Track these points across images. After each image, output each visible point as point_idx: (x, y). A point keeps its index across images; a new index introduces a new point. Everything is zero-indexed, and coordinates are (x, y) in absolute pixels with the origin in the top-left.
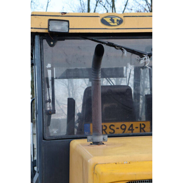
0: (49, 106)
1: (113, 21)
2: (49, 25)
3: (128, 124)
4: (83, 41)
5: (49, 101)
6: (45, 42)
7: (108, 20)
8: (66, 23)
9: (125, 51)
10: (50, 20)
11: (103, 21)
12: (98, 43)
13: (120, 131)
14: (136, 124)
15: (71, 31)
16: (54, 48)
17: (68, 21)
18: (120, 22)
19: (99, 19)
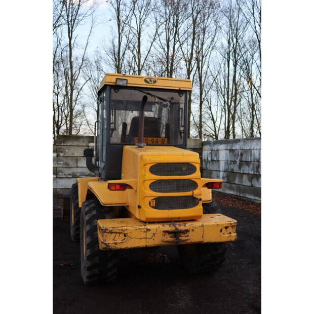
0: (112, 126)
1: (151, 81)
2: (116, 81)
4: (133, 91)
5: (113, 123)
6: (112, 90)
7: (148, 80)
8: (126, 81)
9: (157, 99)
10: (117, 79)
11: (146, 81)
12: (145, 94)
13: (150, 143)
14: (159, 139)
15: (128, 85)
16: (117, 94)
18: (155, 82)
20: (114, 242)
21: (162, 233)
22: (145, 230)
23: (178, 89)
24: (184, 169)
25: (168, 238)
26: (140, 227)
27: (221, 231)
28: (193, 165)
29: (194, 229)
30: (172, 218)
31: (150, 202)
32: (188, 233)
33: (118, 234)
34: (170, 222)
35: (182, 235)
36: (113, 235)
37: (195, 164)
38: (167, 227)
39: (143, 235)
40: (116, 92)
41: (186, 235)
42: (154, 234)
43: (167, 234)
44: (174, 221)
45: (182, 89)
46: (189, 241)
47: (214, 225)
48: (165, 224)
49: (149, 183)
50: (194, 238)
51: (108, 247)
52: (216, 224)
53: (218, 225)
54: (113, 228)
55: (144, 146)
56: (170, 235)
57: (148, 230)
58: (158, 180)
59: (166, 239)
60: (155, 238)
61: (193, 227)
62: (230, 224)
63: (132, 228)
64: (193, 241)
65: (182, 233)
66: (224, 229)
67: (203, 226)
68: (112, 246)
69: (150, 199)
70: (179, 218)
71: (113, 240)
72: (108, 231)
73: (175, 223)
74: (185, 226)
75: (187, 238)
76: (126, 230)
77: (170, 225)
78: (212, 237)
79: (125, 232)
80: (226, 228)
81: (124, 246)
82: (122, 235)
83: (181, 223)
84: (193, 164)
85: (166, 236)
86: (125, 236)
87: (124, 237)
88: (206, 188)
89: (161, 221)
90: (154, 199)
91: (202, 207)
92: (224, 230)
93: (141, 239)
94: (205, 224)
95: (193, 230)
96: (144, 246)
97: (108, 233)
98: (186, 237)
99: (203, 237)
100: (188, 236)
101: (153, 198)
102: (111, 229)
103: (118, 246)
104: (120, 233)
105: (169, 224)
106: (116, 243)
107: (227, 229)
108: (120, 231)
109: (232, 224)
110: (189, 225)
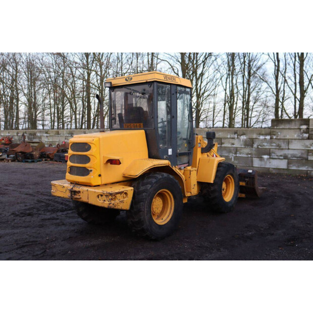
17: (111, 82)
18: (131, 79)
19: (125, 79)
27: (98, 197)
32: (80, 194)
37: (90, 144)
40: (112, 91)
42: (66, 190)
46: (81, 200)
49: (69, 156)
58: (73, 155)
60: (66, 193)
61: (83, 190)
65: (77, 193)
90: (69, 167)
98: (78, 196)
99: (88, 199)
100: (80, 196)
107: (102, 197)
110: (81, 188)
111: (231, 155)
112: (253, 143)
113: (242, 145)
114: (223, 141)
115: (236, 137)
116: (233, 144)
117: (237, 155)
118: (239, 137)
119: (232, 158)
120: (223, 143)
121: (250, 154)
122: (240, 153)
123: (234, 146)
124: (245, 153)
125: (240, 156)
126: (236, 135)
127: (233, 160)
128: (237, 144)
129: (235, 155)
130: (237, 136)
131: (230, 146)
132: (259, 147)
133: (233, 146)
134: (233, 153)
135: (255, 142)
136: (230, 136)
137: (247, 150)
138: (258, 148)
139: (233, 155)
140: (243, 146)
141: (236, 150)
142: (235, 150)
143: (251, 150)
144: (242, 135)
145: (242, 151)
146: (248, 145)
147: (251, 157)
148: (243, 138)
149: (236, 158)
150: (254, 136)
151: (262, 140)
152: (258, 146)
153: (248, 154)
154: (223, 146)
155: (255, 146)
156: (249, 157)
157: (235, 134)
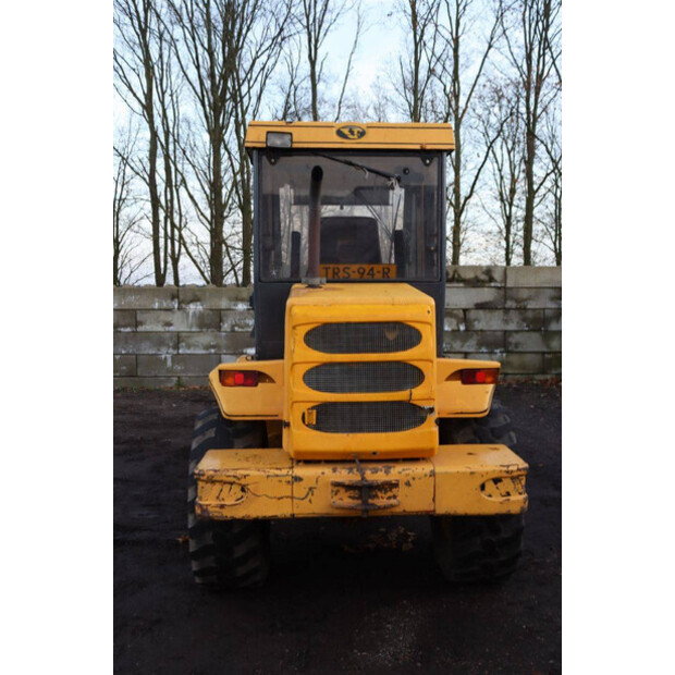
1: (352, 132)
2: (267, 139)
3: (367, 267)
4: (313, 158)
7: (346, 131)
8: (288, 137)
10: (268, 132)
11: (340, 133)
13: (356, 276)
14: (377, 268)
15: (295, 146)
16: (276, 167)
17: (291, 134)
18: (362, 134)
19: (334, 130)
20: (218, 502)
21: (330, 488)
22: (290, 479)
23: (418, 147)
24: (391, 336)
25: (346, 500)
26: (278, 472)
27: (483, 487)
28: (414, 328)
29: (411, 482)
30: (358, 454)
31: (304, 414)
32: (394, 490)
33: (228, 487)
34: (352, 461)
35: (379, 494)
36: (217, 487)
37: (418, 326)
38: (344, 475)
39: (286, 490)
40: (271, 163)
41: (389, 494)
42: (310, 489)
43: (342, 490)
44: (362, 461)
45: (428, 147)
46: (398, 510)
47: (464, 473)
48: (339, 467)
49: (301, 370)
50: (411, 501)
51: (206, 514)
52: (469, 470)
53: (472, 473)
54: (215, 471)
55: (321, 282)
56: (351, 493)
57: (298, 479)
58: (325, 364)
59: (339, 503)
60: (313, 499)
61: (407, 475)
62: (507, 472)
63: (258, 473)
64: (408, 509)
65: (380, 490)
66: (492, 483)
67: (433, 474)
68: (214, 512)
69: (304, 407)
70: (374, 453)
71: (218, 498)
72: (205, 478)
73: (363, 466)
74: (387, 472)
75: (393, 501)
76: (245, 476)
77: (351, 470)
78: (457, 501)
79: (243, 482)
80: (497, 481)
81: (240, 513)
82: (236, 489)
83: (380, 466)
84: (413, 324)
85: (339, 495)
86: (243, 490)
87: (241, 494)
88: (459, 382)
89: (331, 458)
90: (313, 408)
91: (436, 429)
92: (490, 486)
93: (279, 499)
94: (439, 469)
95: (408, 484)
96: (288, 515)
97: (207, 482)
98: (389, 498)
99: (434, 500)
100: (395, 497)
101: (312, 404)
102: (212, 473)
103: (228, 513)
104: (232, 484)
105: (348, 466)
106: (222, 506)
107: (499, 484)
108: (232, 479)
109: (512, 471)
110: (397, 472)
111: (164, 350)
112: (221, 320)
113: (191, 327)
114: (140, 317)
115: (176, 306)
116: (169, 324)
117: (180, 351)
118: (184, 306)
119: (166, 358)
120: (141, 323)
121: (213, 347)
122: (189, 346)
123: (172, 328)
124: (200, 344)
125: (188, 352)
126: (176, 300)
127: (169, 363)
128: (179, 324)
129: (175, 352)
130: (179, 304)
131: (160, 328)
132: (236, 328)
133: (167, 329)
134: (169, 347)
135: (224, 318)
136: (161, 303)
137: (207, 338)
138: (233, 331)
139: (171, 351)
140: (194, 329)
141: (178, 339)
142: (175, 339)
143: (216, 337)
144: (191, 301)
145: (192, 341)
146: (208, 326)
147: (215, 354)
148: (194, 308)
149: (177, 358)
150: (224, 304)
151: (241, 313)
152: (233, 326)
153: (208, 347)
154: (140, 329)
155: (226, 326)
156: (210, 354)
157: (173, 299)
